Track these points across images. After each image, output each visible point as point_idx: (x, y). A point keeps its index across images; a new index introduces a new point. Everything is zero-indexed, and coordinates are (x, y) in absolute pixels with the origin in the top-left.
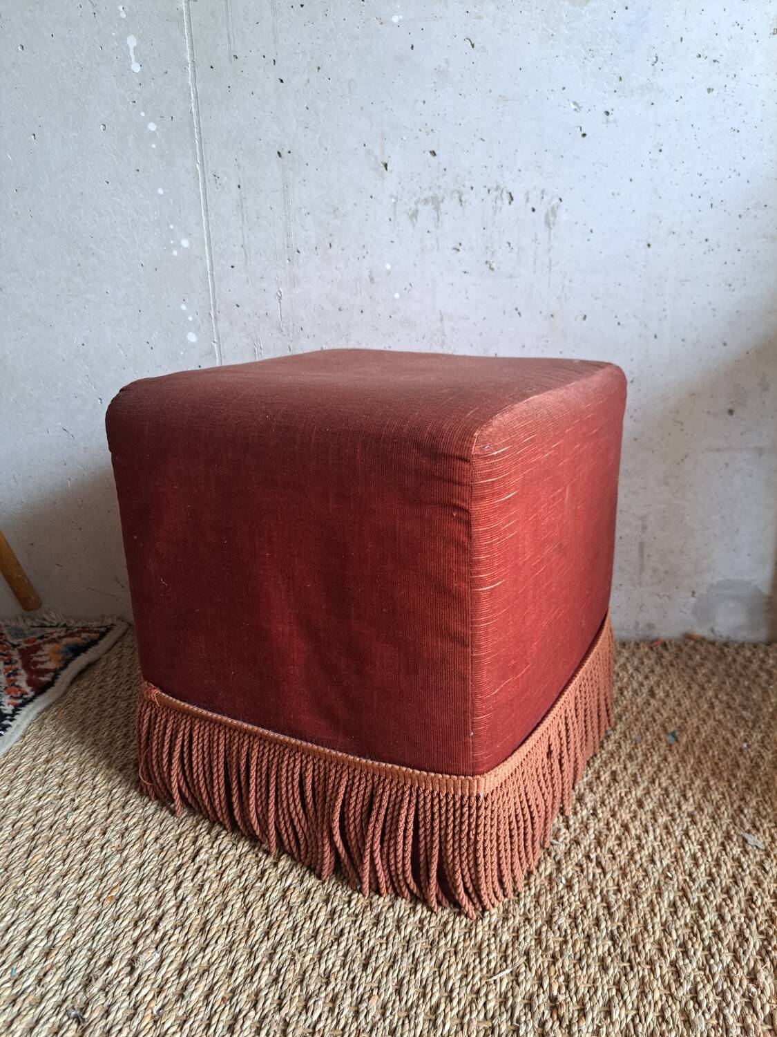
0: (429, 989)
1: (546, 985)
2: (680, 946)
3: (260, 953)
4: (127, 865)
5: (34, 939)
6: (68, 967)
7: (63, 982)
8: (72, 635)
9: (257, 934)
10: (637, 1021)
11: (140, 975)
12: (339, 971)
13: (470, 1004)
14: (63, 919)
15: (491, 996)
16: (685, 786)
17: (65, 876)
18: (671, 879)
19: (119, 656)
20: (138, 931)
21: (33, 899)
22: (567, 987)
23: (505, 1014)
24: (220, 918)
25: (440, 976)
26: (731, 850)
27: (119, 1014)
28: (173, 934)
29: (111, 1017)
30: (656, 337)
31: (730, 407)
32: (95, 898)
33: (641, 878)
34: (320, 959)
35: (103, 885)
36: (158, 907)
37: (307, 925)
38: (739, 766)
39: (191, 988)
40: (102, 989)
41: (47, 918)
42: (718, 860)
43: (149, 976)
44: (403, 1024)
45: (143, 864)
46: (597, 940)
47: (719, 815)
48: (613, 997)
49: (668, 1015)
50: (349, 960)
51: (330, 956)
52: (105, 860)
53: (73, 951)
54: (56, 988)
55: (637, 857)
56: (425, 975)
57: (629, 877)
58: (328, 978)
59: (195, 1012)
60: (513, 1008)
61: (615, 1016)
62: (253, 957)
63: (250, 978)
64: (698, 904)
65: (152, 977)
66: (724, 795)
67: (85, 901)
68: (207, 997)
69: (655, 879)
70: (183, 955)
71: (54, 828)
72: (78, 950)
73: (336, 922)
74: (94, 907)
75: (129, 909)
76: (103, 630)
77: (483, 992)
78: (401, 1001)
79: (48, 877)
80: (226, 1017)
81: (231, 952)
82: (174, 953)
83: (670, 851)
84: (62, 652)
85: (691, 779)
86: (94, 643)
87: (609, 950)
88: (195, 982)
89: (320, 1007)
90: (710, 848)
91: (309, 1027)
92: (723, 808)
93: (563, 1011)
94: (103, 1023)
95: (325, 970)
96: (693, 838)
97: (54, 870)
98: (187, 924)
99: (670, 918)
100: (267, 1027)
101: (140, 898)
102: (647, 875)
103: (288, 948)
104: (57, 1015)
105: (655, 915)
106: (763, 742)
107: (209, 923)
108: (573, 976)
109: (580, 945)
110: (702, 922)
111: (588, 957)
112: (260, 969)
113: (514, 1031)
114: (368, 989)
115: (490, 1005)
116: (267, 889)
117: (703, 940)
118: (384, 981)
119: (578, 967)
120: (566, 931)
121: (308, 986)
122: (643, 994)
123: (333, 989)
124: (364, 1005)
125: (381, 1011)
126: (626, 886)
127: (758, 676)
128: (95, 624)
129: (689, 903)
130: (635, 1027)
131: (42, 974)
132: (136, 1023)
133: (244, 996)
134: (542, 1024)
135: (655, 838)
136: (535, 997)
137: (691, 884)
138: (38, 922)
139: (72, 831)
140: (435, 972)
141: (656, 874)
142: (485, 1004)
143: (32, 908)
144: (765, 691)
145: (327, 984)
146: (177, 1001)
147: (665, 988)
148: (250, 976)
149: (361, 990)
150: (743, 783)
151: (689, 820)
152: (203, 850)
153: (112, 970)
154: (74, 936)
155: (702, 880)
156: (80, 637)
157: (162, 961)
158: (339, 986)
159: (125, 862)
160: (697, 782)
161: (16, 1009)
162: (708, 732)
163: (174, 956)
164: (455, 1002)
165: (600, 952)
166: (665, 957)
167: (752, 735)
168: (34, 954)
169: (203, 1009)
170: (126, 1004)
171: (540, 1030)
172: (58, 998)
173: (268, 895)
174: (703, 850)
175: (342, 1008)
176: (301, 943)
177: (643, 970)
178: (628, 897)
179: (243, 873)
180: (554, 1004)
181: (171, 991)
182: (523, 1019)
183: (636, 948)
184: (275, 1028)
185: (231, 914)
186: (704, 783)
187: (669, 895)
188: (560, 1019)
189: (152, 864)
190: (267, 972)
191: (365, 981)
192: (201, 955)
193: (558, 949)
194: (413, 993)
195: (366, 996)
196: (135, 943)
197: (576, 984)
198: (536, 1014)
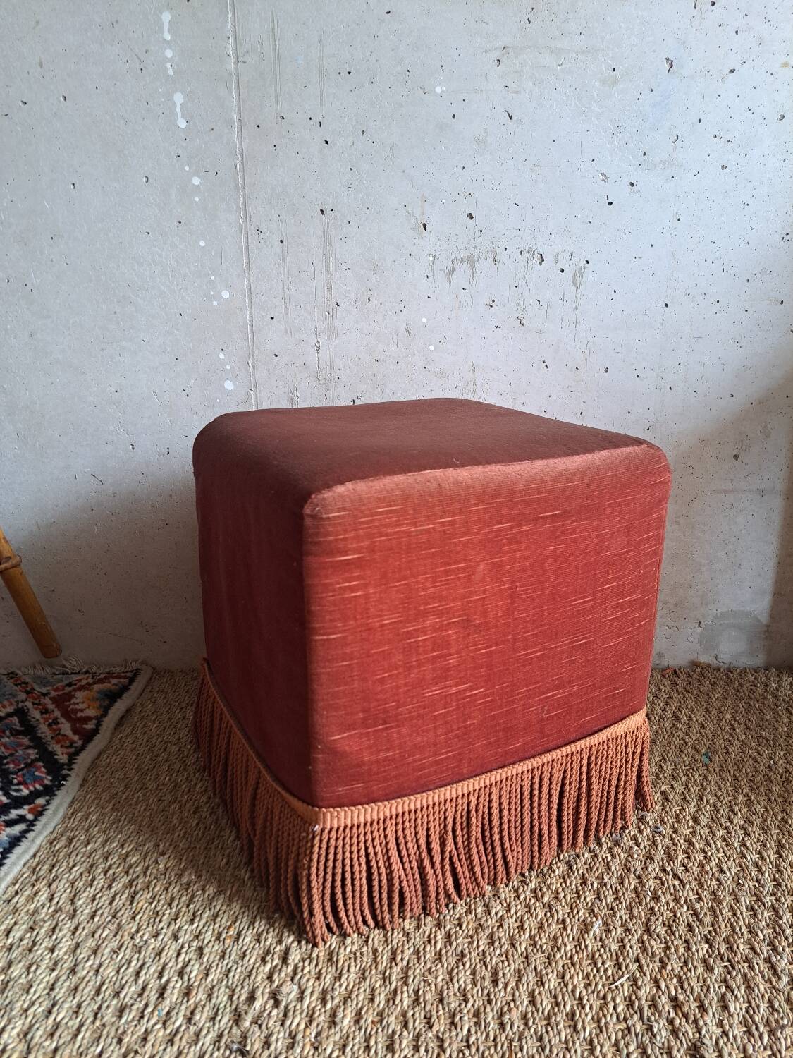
0: (559, 998)
1: (663, 987)
2: (768, 945)
3: (394, 978)
5: (168, 982)
6: (212, 1005)
7: (213, 1019)
8: (101, 681)
9: (384, 960)
10: (751, 1012)
11: (286, 1007)
12: (472, 989)
13: (601, 1009)
14: (189, 961)
15: (618, 1001)
16: (730, 802)
17: (176, 919)
18: (743, 886)
19: (153, 700)
20: (269, 967)
21: (154, 944)
22: (682, 988)
23: (635, 1015)
24: (343, 948)
25: (566, 986)
26: (787, 857)
27: (279, 1044)
28: (304, 967)
29: (272, 1048)
30: (670, 388)
31: (736, 452)
32: (214, 938)
33: (716, 887)
34: (451, 979)
35: (217, 926)
36: (280, 941)
37: (428, 949)
38: (772, 782)
39: (340, 1015)
40: (254, 1023)
41: (173, 960)
42: (777, 866)
43: (295, 1007)
44: (547, 1031)
46: (695, 944)
47: (767, 827)
48: (725, 993)
49: (776, 1005)
50: (478, 977)
51: (460, 976)
53: (212, 989)
54: (207, 1025)
55: (708, 868)
56: (552, 987)
57: (705, 886)
58: (465, 995)
59: (351, 1036)
60: (640, 1009)
61: (732, 1010)
62: (387, 982)
63: (391, 1002)
64: (773, 906)
66: (766, 808)
67: (206, 942)
68: (357, 1022)
69: (728, 886)
70: (319, 985)
71: (148, 873)
72: (216, 989)
74: (216, 947)
75: (251, 946)
76: (129, 675)
77: (609, 997)
78: (538, 1010)
79: (160, 921)
80: (382, 1039)
81: (364, 979)
82: (311, 983)
83: (734, 860)
84: (97, 699)
85: (733, 795)
86: (125, 689)
87: (707, 952)
88: (342, 1009)
89: (467, 1023)
90: (769, 856)
91: (462, 1041)
92: (769, 820)
93: (686, 1008)
95: (459, 989)
96: (751, 848)
97: (164, 914)
98: (314, 956)
99: (752, 921)
100: (425, 1044)
101: (259, 934)
102: (721, 884)
103: (418, 970)
104: (218, 1049)
105: (738, 918)
106: (786, 759)
107: (333, 955)
108: (684, 977)
109: (681, 950)
110: (781, 922)
111: (693, 960)
112: (398, 992)
113: (647, 1030)
114: (504, 1002)
115: (620, 1009)
117: (786, 938)
118: (517, 994)
119: (685, 969)
120: (665, 938)
121: (449, 1004)
122: (749, 988)
123: (473, 1005)
124: (506, 1017)
125: (523, 1022)
126: (706, 894)
127: (765, 698)
128: (118, 669)
129: (764, 905)
130: (751, 1017)
131: (188, 1013)
132: (298, 1050)
133: (392, 1018)
134: (671, 1022)
135: (718, 851)
136: (657, 999)
137: (761, 889)
138: (165, 964)
139: (167, 876)
140: (559, 983)
141: (729, 882)
142: (615, 1008)
143: (155, 952)
144: (775, 712)
145: (466, 1001)
146: (330, 1028)
147: (766, 982)
148: (390, 999)
149: (499, 1004)
150: (779, 797)
151: (742, 832)
153: (257, 1005)
154: (207, 975)
155: (770, 885)
156: (110, 683)
157: (302, 992)
158: (477, 1002)
160: (740, 798)
161: (175, 1048)
162: (736, 752)
163: (312, 986)
164: (587, 1008)
165: (701, 955)
166: (759, 955)
167: (775, 754)
168: (173, 996)
169: (357, 1033)
170: (282, 1035)
171: (670, 1027)
172: (212, 1035)
174: (762, 858)
175: (487, 1021)
176: (428, 966)
177: (743, 967)
178: (710, 904)
180: (676, 1003)
181: (322, 1019)
182: (653, 1018)
183: (730, 948)
184: (431, 1044)
185: (352, 943)
186: (746, 799)
187: (746, 900)
188: (685, 1016)
190: (405, 995)
191: (500, 996)
192: (338, 984)
193: (663, 954)
194: (546, 1003)
196: (270, 978)
197: (689, 984)
198: (663, 1013)
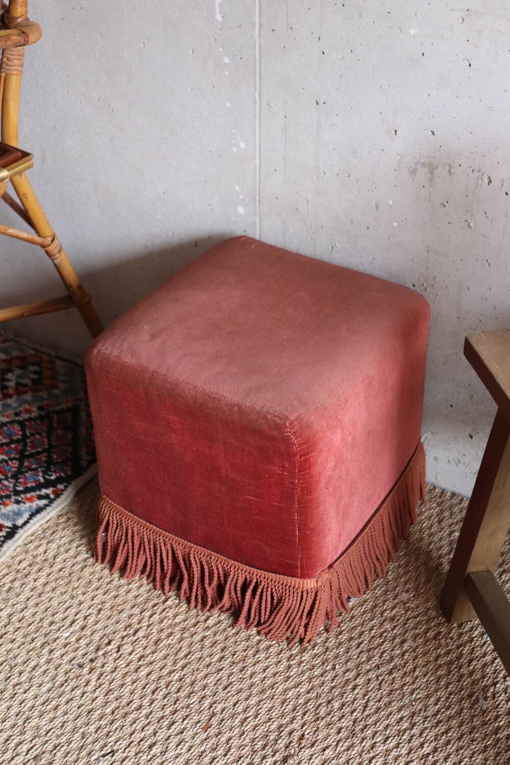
0: (248, 709)
3: (179, 664)
4: (129, 594)
5: (78, 619)
6: (90, 639)
7: (87, 645)
9: (181, 655)
11: (122, 654)
12: (212, 686)
13: (264, 723)
14: (93, 613)
15: (276, 723)
20: (126, 633)
21: (81, 598)
25: (258, 706)
27: (108, 668)
28: (141, 640)
29: (104, 669)
34: (206, 678)
35: (115, 601)
36: (139, 623)
37: (207, 659)
39: (142, 669)
40: (104, 654)
41: (86, 610)
45: (137, 596)
50: (219, 683)
52: (120, 586)
53: (94, 631)
54: (84, 646)
56: (251, 703)
59: (141, 680)
60: (282, 731)
62: (175, 665)
65: (127, 657)
67: (105, 607)
68: (148, 675)
70: (143, 652)
72: (97, 632)
73: (222, 663)
74: (108, 612)
75: (125, 619)
77: (272, 720)
78: (233, 709)
79: (90, 587)
80: (153, 687)
81: (165, 659)
82: (139, 649)
88: (145, 667)
94: (100, 670)
95: (205, 683)
97: (93, 584)
98: (150, 637)
101: (132, 615)
103: (193, 667)
107: (160, 641)
112: (176, 672)
114: (221, 699)
115: (273, 726)
116: (195, 633)
118: (230, 699)
121: (194, 687)
123: (205, 693)
124: (215, 705)
125: (222, 710)
131: (79, 637)
132: (114, 675)
133: (164, 681)
138: (81, 611)
142: (271, 725)
145: (204, 690)
146: (134, 672)
148: (170, 673)
149: (218, 698)
152: (171, 599)
153: (109, 648)
154: (96, 624)
157: (133, 651)
158: (208, 693)
159: (129, 592)
161: (66, 650)
163: (139, 651)
164: (257, 719)
168: (76, 627)
169: (144, 680)
170: (112, 665)
172: (84, 651)
173: (194, 636)
175: (206, 702)
176: (201, 667)
179: (187, 620)
180: (302, 737)
181: (133, 667)
184: (172, 699)
185: (173, 640)
188: (300, 744)
189: (142, 598)
190: (178, 674)
191: (221, 695)
192: (151, 655)
194: (240, 708)
195: (218, 702)
196: (123, 638)
